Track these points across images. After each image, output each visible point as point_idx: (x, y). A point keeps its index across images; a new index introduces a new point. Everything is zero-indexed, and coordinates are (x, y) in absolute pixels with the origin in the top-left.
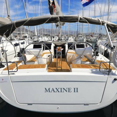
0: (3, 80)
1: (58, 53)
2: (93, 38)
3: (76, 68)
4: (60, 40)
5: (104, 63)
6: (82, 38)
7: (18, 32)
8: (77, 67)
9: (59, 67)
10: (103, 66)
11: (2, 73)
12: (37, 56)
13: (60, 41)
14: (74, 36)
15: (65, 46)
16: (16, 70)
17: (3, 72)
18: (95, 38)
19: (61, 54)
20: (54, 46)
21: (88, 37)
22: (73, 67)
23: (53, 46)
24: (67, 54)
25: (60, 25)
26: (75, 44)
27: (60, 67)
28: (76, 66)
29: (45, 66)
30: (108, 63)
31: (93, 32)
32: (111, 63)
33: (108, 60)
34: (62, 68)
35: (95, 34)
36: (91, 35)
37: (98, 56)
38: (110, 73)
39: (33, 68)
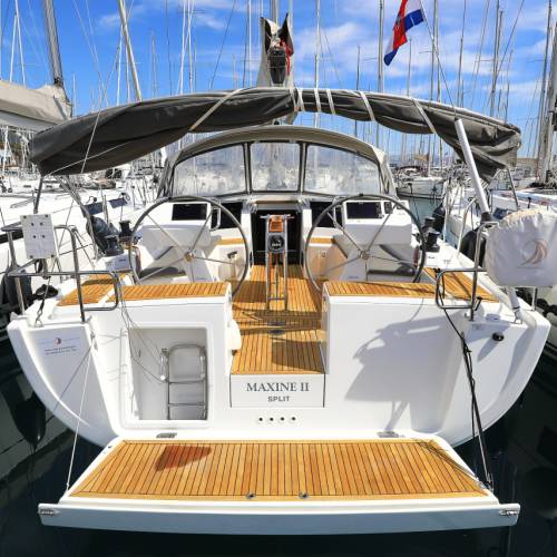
0: (60, 341)
1: (273, 240)
2: (424, 179)
3: (346, 294)
5: (456, 274)
8: (348, 291)
9: (277, 299)
10: (454, 289)
11: (55, 315)
12: (187, 250)
16: (112, 304)
17: (56, 312)
18: (433, 179)
19: (283, 243)
21: (404, 176)
22: (334, 293)
24: (311, 245)
26: (341, 203)
27: (281, 298)
28: (347, 288)
29: (225, 289)
30: (470, 276)
31: (425, 153)
32: (479, 274)
33: (470, 264)
35: (436, 160)
36: (415, 164)
37: (436, 250)
38: (475, 312)
39: (175, 296)
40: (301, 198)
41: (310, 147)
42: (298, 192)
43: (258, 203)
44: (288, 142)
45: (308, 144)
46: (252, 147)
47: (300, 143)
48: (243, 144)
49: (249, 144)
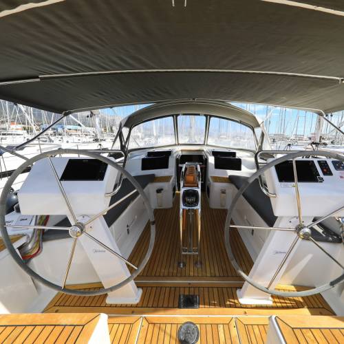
40: (205, 149)
41: (212, 118)
42: (204, 144)
43: (182, 151)
44: (199, 115)
45: (211, 116)
46: (178, 117)
47: (206, 116)
48: (173, 116)
49: (177, 115)
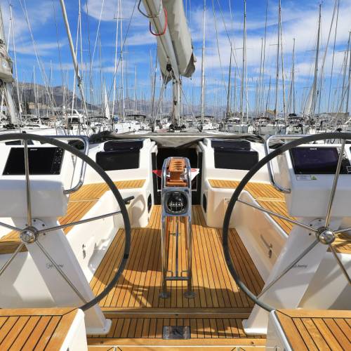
1: (172, 197)
2: (273, 125)
4: (177, 128)
6: (242, 125)
7: (55, 109)
9: (177, 279)
13: (177, 132)
14: (217, 121)
15: (201, 154)
18: (279, 125)
19: (186, 202)
20: (153, 154)
21: (259, 124)
23: (147, 152)
25: (180, 73)
27: (182, 279)
31: (273, 109)
34: (195, 283)
